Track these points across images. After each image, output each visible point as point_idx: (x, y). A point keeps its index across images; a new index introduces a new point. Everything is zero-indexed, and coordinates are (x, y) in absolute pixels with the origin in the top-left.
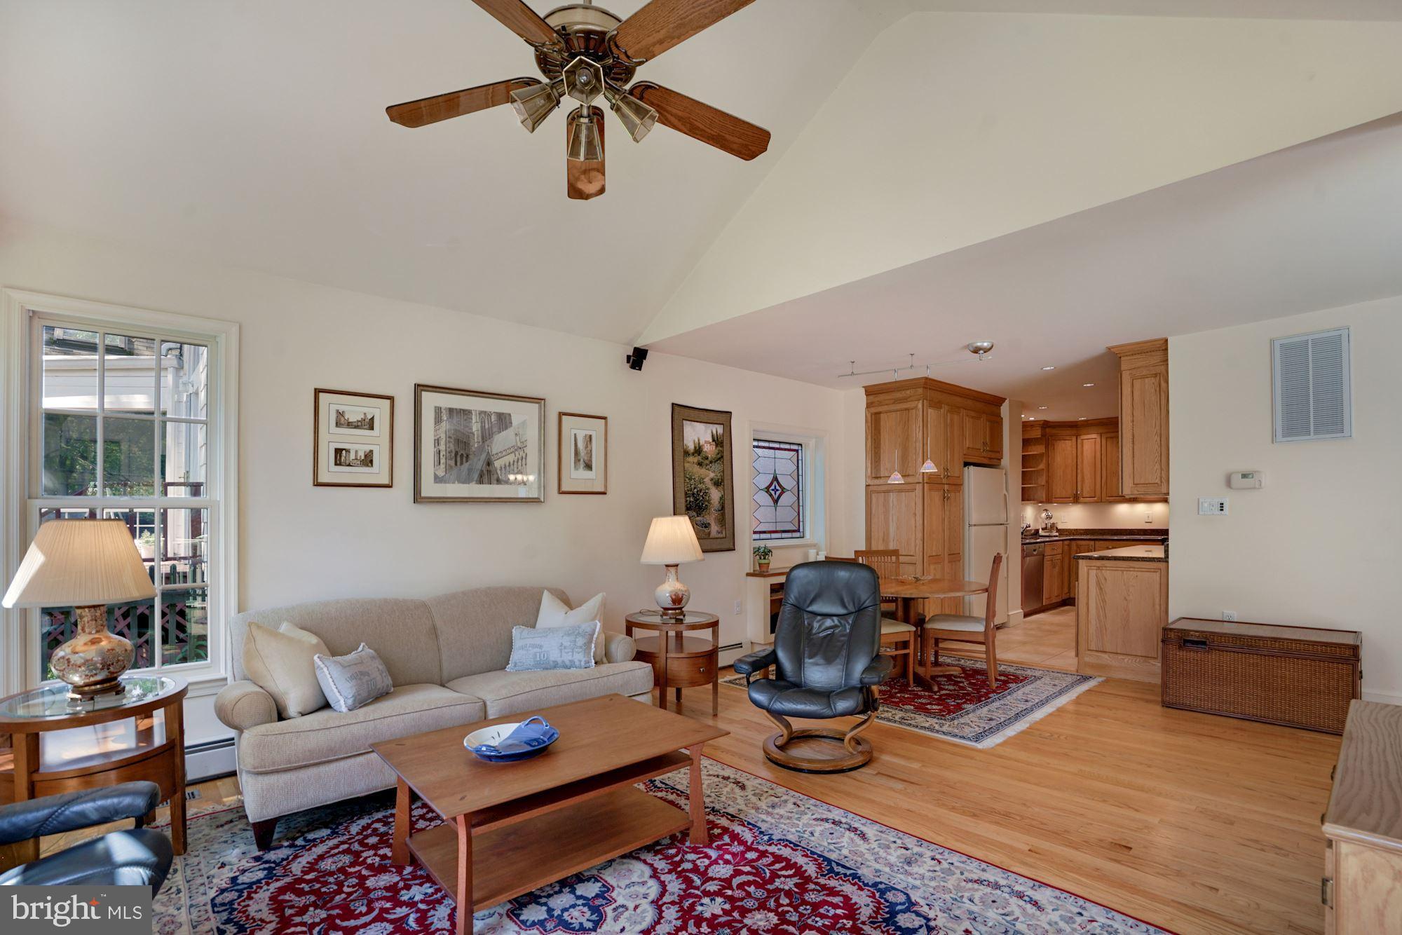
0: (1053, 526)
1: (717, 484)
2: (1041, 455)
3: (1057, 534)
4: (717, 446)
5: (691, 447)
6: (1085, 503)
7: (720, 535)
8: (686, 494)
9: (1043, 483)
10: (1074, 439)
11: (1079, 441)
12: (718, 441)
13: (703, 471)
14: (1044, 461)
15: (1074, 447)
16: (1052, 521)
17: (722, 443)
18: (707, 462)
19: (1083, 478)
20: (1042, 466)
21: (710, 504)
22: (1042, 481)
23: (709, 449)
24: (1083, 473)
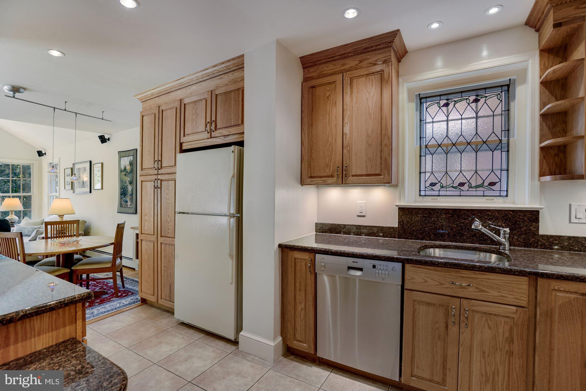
1: (131, 183)
4: (130, 166)
5: (123, 168)
7: (131, 207)
8: (121, 188)
12: (131, 164)
13: (126, 178)
17: (133, 164)
18: (127, 174)
21: (128, 192)
23: (128, 168)
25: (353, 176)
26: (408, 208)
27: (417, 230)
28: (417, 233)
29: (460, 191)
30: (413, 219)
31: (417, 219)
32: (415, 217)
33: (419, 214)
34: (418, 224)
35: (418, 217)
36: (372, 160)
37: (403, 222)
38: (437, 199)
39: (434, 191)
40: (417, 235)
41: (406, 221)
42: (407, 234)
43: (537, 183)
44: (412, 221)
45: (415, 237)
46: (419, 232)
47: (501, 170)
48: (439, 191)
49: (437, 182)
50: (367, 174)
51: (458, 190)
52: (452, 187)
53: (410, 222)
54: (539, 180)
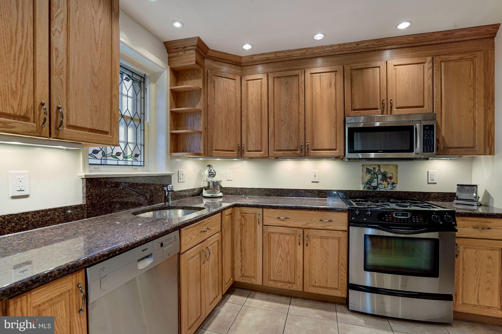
0: (216, 185)
2: (198, 91)
3: (221, 194)
6: (251, 158)
9: (201, 129)
10: (238, 78)
11: (244, 82)
14: (202, 100)
15: (238, 88)
16: (215, 179)
19: (248, 126)
20: (199, 106)
22: (199, 126)
24: (248, 121)
25: (69, 126)
26: (97, 178)
27: (106, 203)
28: (107, 206)
29: (118, 160)
30: (102, 191)
31: (106, 190)
32: (104, 188)
33: (107, 184)
34: (107, 196)
35: (106, 188)
36: (99, 110)
37: (92, 196)
38: (99, 168)
39: (97, 159)
40: (106, 209)
41: (95, 195)
42: (96, 210)
43: (169, 157)
44: (101, 193)
45: (105, 211)
46: (108, 205)
47: (141, 145)
48: (101, 159)
49: (100, 150)
50: (92, 128)
51: (116, 159)
52: (112, 156)
53: (99, 195)
54: (170, 155)
